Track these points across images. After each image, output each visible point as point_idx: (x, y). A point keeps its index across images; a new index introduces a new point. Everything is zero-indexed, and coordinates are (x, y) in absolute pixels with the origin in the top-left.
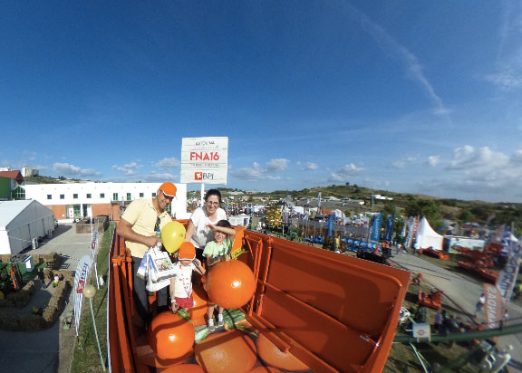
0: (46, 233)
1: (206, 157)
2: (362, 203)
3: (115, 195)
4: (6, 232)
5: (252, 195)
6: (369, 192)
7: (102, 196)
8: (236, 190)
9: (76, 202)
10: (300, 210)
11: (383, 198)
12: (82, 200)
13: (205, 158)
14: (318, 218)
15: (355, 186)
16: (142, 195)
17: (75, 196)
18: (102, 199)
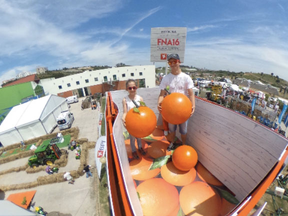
2: (278, 89)
3: (105, 78)
4: (40, 124)
5: (203, 72)
6: (286, 83)
7: (96, 79)
8: (192, 68)
9: (79, 87)
12: (83, 85)
13: (169, 43)
14: (246, 98)
15: (277, 77)
16: (124, 75)
17: (78, 83)
18: (97, 82)
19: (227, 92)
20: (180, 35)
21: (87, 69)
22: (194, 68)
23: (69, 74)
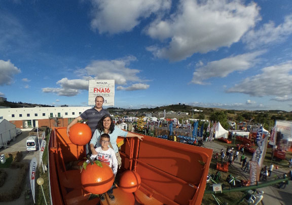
0: (12, 138)
1: (103, 91)
2: (187, 114)
3: (51, 114)
5: (128, 111)
6: (191, 108)
9: (29, 118)
10: (155, 119)
11: (198, 111)
12: (32, 118)
14: (164, 125)
15: (184, 105)
16: (66, 114)
17: (28, 115)
18: (44, 116)
19: (149, 123)
20: (110, 85)
21: (38, 105)
22: (122, 109)
23: (22, 107)
